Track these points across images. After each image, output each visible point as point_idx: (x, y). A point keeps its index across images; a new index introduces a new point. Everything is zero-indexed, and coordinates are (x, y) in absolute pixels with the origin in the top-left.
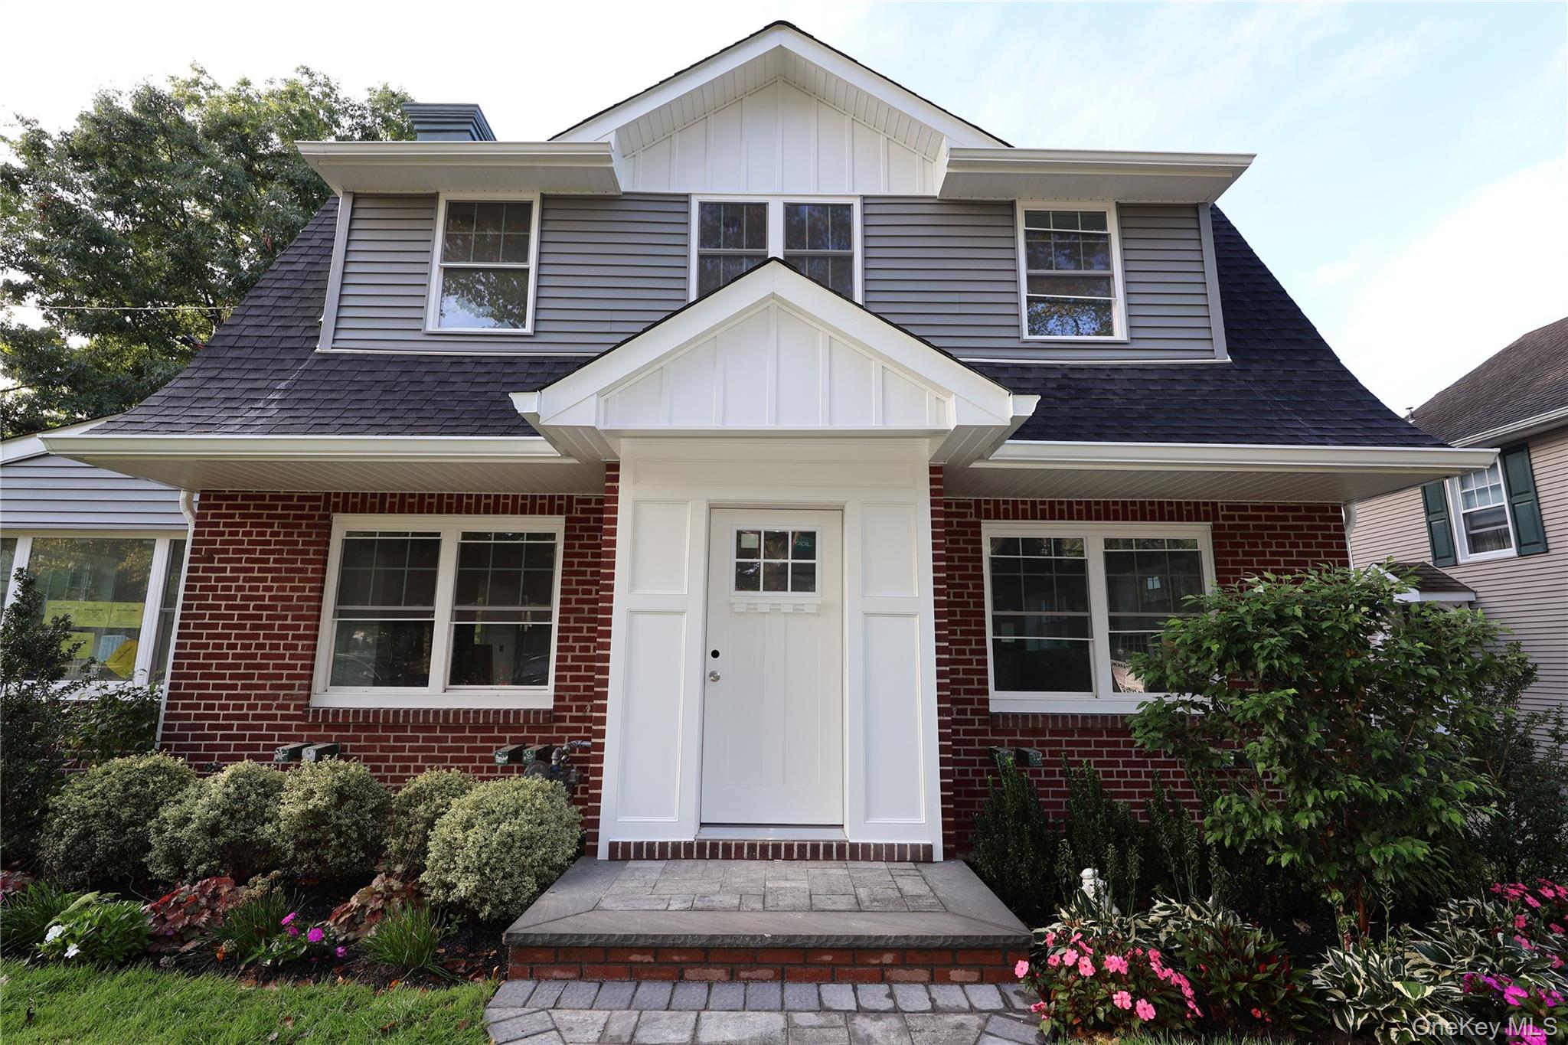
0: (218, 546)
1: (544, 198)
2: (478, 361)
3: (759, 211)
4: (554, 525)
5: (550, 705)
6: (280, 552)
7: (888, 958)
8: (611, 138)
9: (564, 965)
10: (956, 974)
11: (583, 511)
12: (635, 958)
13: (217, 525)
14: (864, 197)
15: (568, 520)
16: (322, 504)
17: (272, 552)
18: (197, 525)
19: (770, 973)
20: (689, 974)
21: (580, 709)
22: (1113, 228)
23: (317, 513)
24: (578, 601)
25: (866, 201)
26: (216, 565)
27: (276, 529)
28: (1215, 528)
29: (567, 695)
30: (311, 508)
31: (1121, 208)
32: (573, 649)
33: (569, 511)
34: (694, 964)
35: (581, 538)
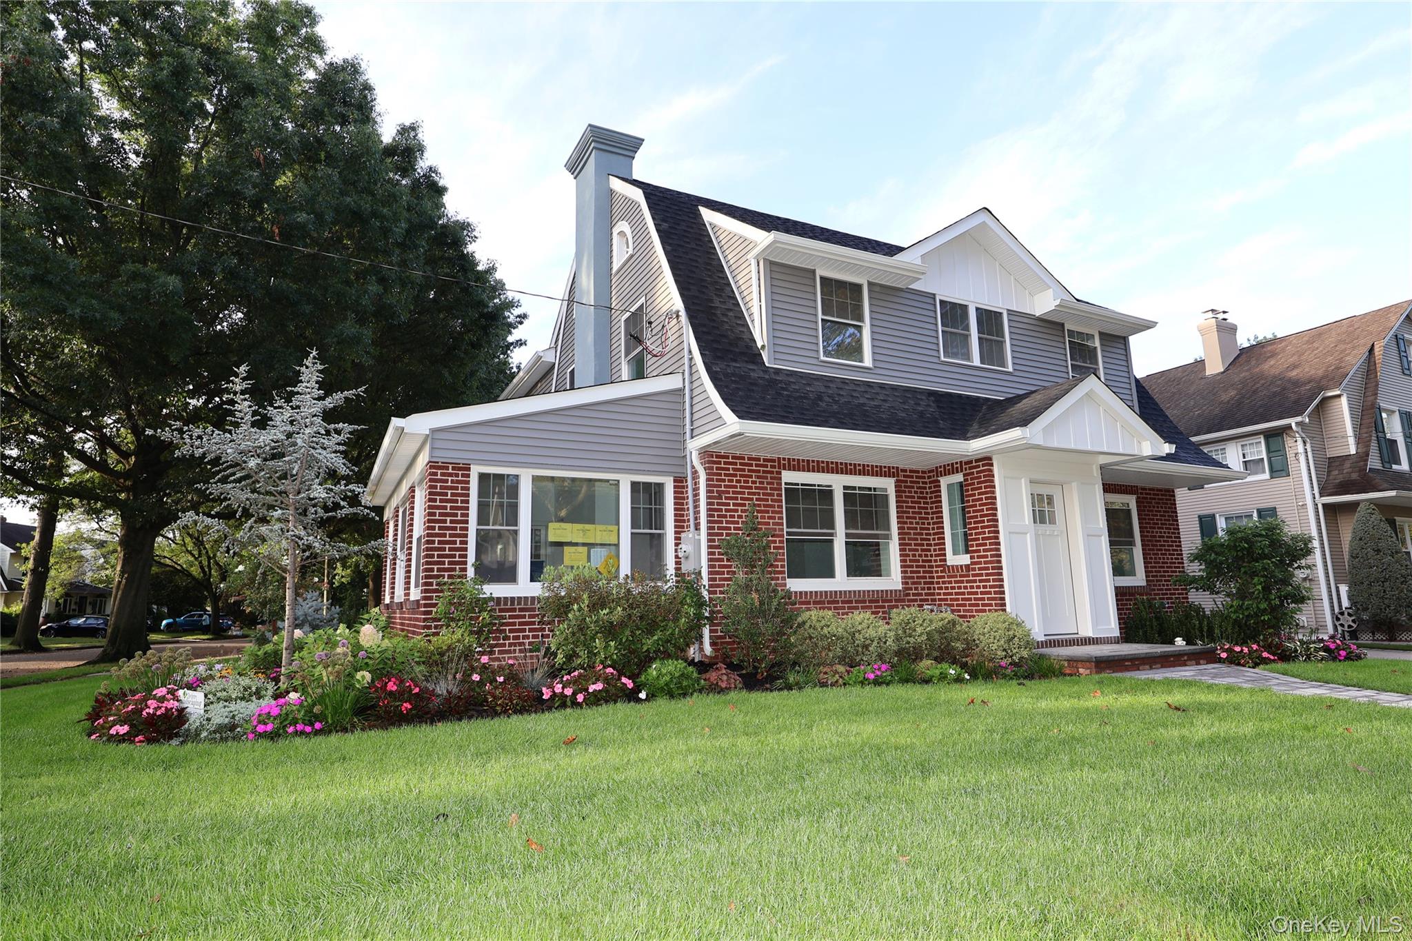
0: (723, 489)
1: (870, 284)
2: (844, 381)
3: (964, 308)
4: (888, 485)
5: (900, 587)
6: (759, 494)
7: (1186, 658)
8: (919, 262)
9: (1109, 668)
10: (1201, 662)
11: (904, 476)
12: (1127, 663)
13: (720, 475)
14: (1008, 310)
15: (897, 481)
16: (776, 464)
17: (754, 494)
18: (707, 474)
19: (1159, 666)
20: (1141, 668)
21: (916, 589)
22: (1097, 344)
23: (775, 470)
24: (908, 528)
25: (1010, 312)
26: (724, 501)
27: (754, 479)
28: (1138, 498)
29: (909, 581)
30: (772, 467)
31: (1101, 334)
32: (909, 555)
33: (898, 476)
34: (1141, 664)
35: (905, 492)
